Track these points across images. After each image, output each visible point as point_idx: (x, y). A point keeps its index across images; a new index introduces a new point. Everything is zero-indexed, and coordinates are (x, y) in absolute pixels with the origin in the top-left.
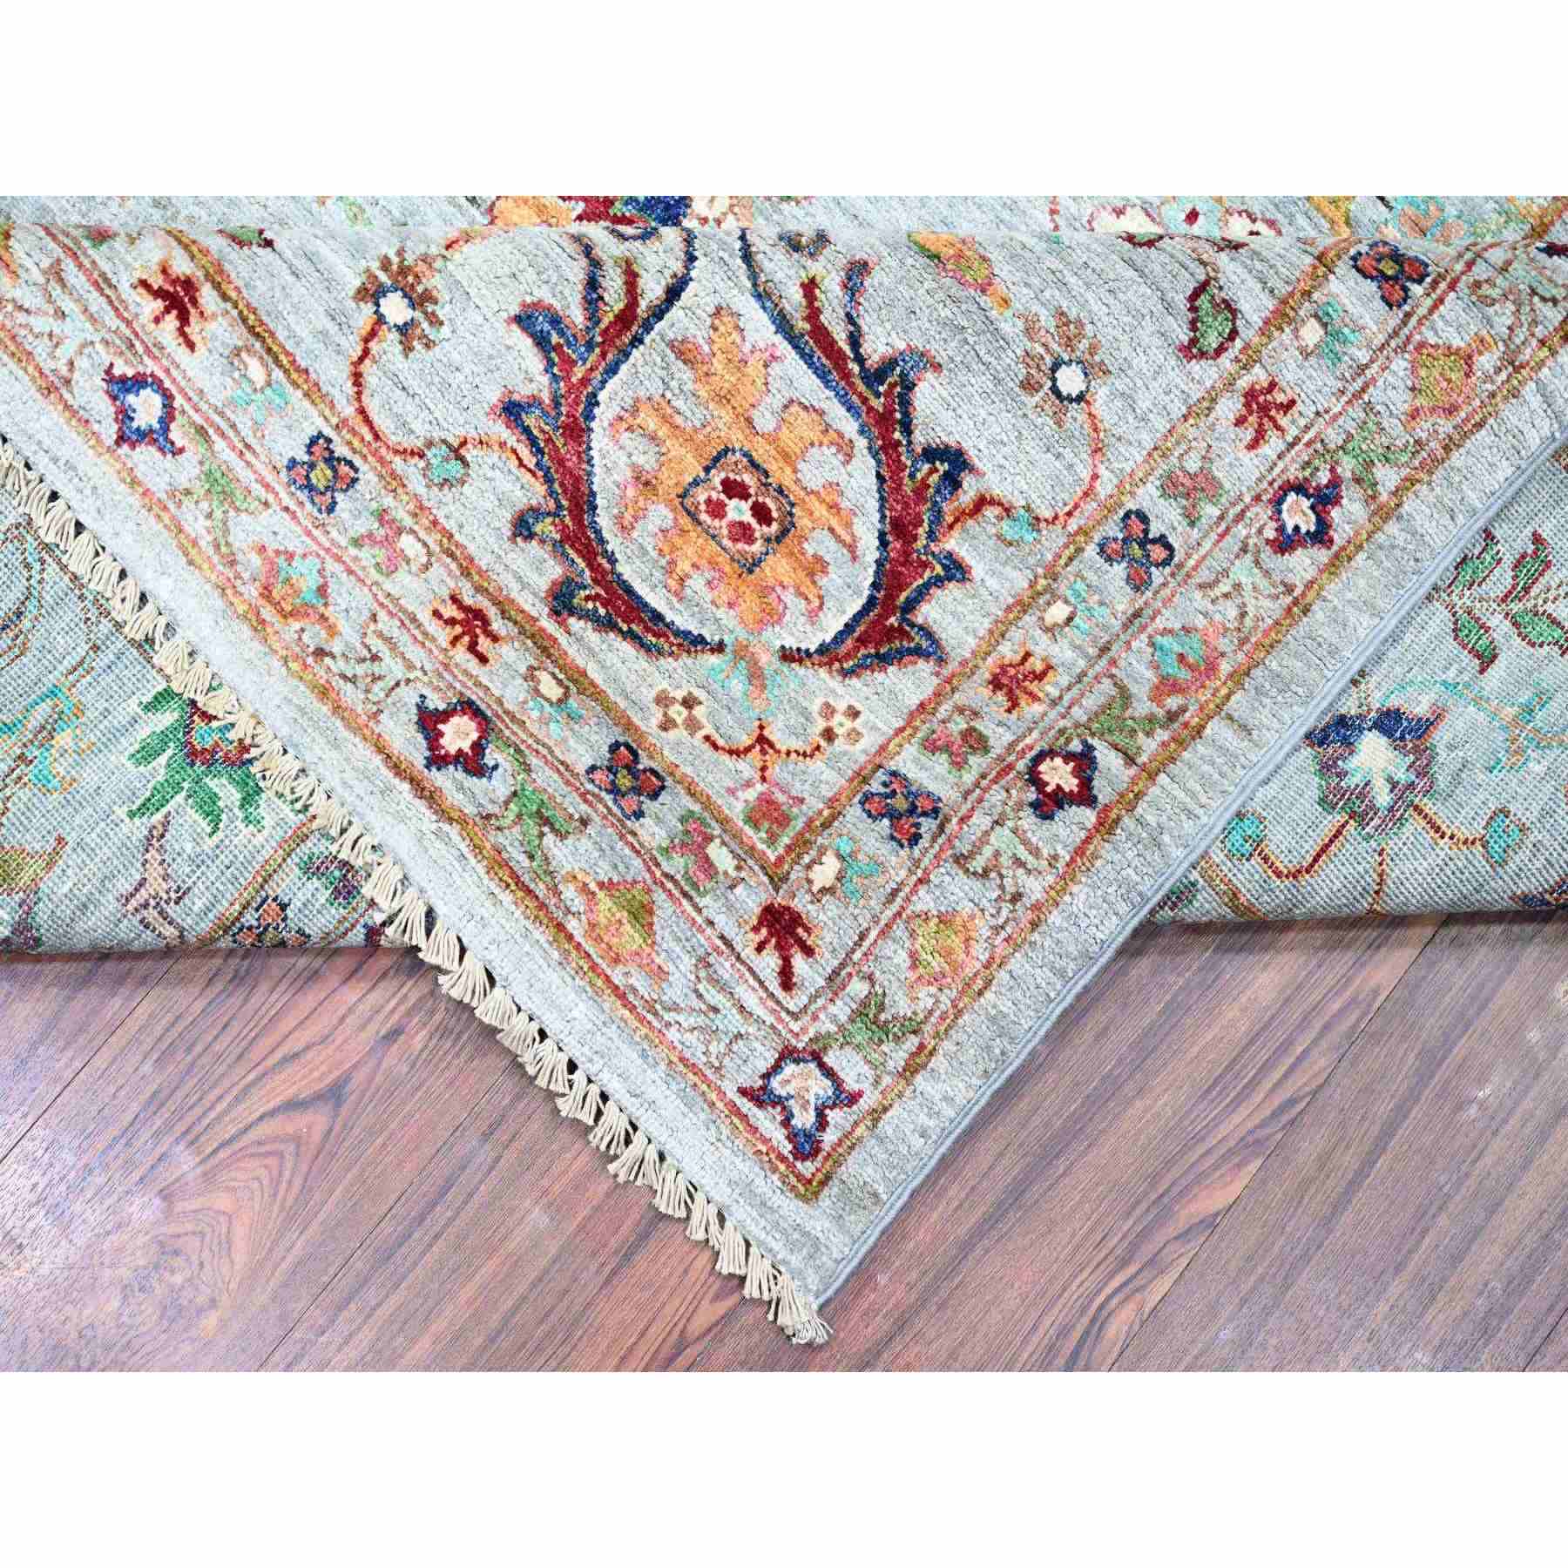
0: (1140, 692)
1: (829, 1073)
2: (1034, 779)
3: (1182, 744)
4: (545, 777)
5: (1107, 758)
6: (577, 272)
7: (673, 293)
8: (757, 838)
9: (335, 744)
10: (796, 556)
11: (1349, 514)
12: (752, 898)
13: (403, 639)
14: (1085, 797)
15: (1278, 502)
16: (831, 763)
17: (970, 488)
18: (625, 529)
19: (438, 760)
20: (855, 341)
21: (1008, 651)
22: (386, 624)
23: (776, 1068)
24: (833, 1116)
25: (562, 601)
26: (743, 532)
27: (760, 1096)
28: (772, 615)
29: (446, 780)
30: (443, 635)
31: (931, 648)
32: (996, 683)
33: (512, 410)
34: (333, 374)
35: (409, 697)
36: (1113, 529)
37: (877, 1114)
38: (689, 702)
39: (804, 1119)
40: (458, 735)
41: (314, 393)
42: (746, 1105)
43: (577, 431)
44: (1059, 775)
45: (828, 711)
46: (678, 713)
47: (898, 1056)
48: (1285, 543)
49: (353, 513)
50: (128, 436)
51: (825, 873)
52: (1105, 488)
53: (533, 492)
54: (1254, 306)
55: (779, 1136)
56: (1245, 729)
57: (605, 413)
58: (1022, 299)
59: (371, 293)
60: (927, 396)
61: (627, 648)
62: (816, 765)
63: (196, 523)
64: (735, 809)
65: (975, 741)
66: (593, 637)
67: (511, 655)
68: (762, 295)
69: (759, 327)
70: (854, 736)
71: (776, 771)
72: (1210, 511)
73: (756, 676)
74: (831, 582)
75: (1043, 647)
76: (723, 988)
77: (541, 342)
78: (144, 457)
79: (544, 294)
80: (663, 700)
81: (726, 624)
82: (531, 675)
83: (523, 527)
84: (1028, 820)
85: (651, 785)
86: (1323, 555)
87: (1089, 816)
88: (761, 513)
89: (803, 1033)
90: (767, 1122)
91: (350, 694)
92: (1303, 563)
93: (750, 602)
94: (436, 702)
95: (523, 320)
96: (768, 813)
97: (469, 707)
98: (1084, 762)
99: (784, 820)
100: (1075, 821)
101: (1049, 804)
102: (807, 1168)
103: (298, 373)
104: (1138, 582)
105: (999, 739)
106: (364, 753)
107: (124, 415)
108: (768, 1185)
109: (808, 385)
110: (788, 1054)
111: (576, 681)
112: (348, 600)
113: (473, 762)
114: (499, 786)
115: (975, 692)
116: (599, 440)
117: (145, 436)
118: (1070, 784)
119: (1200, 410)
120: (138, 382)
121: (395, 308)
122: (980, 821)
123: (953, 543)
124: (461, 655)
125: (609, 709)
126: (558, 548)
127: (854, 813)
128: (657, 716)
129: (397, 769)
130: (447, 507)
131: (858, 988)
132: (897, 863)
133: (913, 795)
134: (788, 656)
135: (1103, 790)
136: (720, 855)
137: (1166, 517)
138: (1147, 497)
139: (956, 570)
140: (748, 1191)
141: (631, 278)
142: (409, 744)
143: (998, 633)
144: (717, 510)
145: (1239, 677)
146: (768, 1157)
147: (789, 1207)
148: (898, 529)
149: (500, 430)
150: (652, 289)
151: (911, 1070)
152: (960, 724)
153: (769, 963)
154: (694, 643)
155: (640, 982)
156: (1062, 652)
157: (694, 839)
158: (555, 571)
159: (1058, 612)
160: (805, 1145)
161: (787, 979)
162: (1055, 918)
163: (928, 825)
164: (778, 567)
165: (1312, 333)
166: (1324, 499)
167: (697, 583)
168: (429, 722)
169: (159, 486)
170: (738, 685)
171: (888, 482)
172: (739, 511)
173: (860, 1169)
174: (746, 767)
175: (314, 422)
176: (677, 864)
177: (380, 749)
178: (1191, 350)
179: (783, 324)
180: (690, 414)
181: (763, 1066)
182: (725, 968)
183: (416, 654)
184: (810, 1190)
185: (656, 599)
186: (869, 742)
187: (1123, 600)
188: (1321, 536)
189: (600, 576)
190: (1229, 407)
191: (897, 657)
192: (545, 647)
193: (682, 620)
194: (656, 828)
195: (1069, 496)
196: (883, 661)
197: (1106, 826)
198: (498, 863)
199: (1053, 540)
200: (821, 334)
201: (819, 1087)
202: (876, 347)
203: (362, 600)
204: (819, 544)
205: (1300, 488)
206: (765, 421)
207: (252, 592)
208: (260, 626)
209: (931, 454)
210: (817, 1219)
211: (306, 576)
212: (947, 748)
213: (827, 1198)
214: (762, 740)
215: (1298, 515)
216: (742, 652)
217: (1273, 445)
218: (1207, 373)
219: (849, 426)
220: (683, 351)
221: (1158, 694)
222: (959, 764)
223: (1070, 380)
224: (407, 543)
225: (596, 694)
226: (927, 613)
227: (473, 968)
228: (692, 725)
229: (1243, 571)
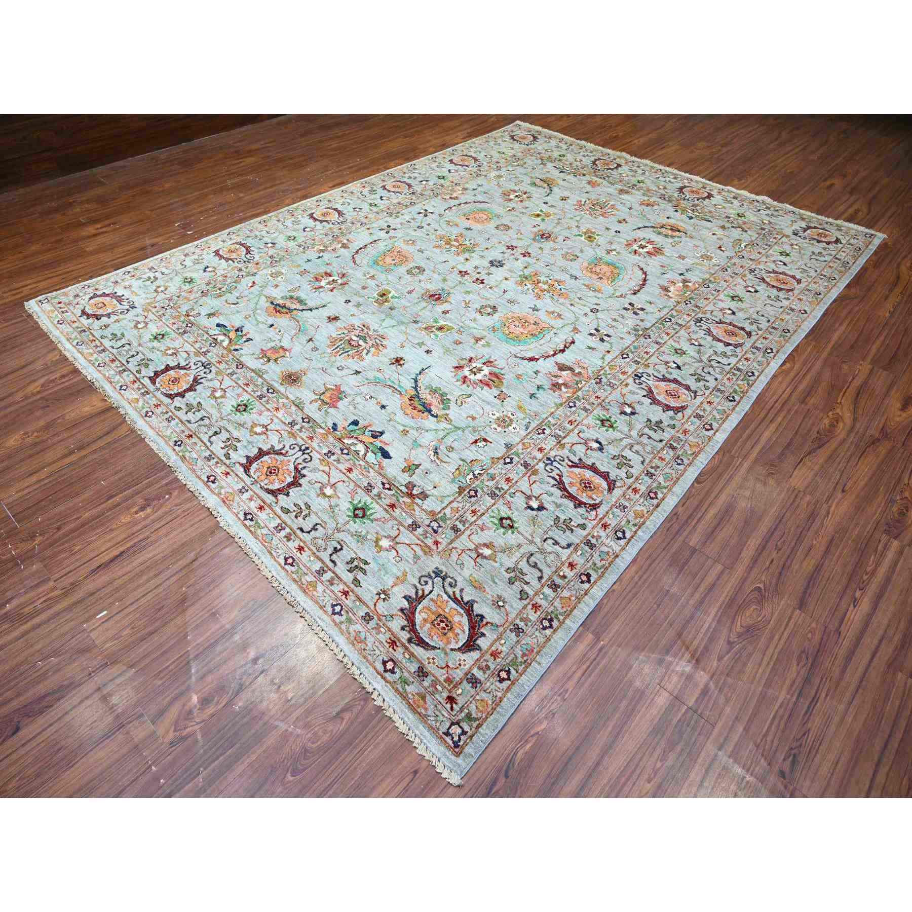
0: (519, 656)
1: (461, 727)
2: (499, 676)
3: (527, 667)
4: (406, 674)
5: (513, 671)
6: (414, 591)
7: (430, 592)
8: (446, 685)
9: (367, 668)
10: (454, 633)
11: (555, 623)
12: (445, 695)
13: (380, 646)
14: (509, 679)
15: (541, 622)
16: (461, 670)
17: (485, 621)
18: (421, 628)
19: (386, 671)
20: (462, 598)
21: (493, 648)
22: (377, 644)
23: (450, 727)
24: (462, 737)
25: (410, 641)
26: (444, 628)
27: (447, 734)
28: (449, 643)
29: (387, 675)
30: (387, 645)
31: (479, 648)
32: (492, 655)
33: (402, 610)
34: (371, 605)
35: (381, 658)
36: (512, 627)
37: (471, 737)
38: (433, 659)
39: (456, 739)
40: (390, 666)
41: (367, 606)
42: (444, 736)
43: (413, 613)
44: (504, 675)
45: (460, 660)
46: (431, 661)
47: (475, 724)
48: (544, 628)
49: (372, 624)
50: (334, 613)
51: (460, 691)
52: (510, 620)
53: (406, 623)
54: (531, 593)
55: (451, 743)
56: (539, 664)
57: (418, 610)
58: (490, 593)
59: (379, 594)
60: (475, 606)
61: (422, 649)
62: (458, 671)
63: (343, 627)
64: (442, 679)
65: (488, 667)
66: (415, 647)
67: (400, 650)
68: (446, 593)
69: (445, 597)
70: (465, 665)
71: (450, 672)
72: (529, 624)
73: (446, 654)
74: (460, 637)
75: (500, 648)
76: (440, 712)
77: (408, 600)
78: (336, 617)
79: (408, 594)
80: (428, 658)
81: (441, 644)
82: (403, 654)
83: (403, 628)
84: (498, 683)
85: (426, 675)
86: (552, 630)
87: (509, 682)
88: (447, 625)
89: (455, 719)
90: (448, 739)
91: (370, 657)
92: (548, 632)
93: (445, 641)
94: (386, 659)
95: (405, 597)
96: (448, 680)
97: (392, 660)
98: (508, 672)
99: (452, 682)
100: (506, 684)
101: (502, 680)
102: (457, 750)
103: (364, 603)
104: (518, 636)
105: (492, 667)
106: (371, 669)
107: (334, 610)
108: (449, 753)
109: (455, 606)
110: (452, 724)
111: (412, 655)
112: (370, 640)
113: (392, 671)
114: (397, 676)
115: (488, 656)
116: (417, 614)
117: (337, 613)
118: (506, 677)
119: (525, 607)
120: (336, 605)
121: (383, 596)
122: (488, 684)
123: (483, 630)
124: (391, 649)
125: (418, 660)
126: (409, 632)
127: (465, 682)
128: (427, 661)
129: (378, 673)
130: (390, 624)
131: (466, 711)
132: (473, 691)
133: (476, 679)
134: (452, 650)
135: (512, 678)
136: (439, 688)
137: (522, 625)
138: (518, 622)
139: (483, 635)
140: (445, 755)
141: (423, 591)
142: (380, 667)
143: (491, 646)
144: (439, 625)
145: (538, 653)
146: (448, 747)
147: (453, 758)
148: (472, 627)
149: (400, 613)
150: (426, 592)
151: (478, 727)
152: (484, 664)
153: (448, 706)
154: (434, 648)
155: (423, 711)
156: (504, 649)
157: (434, 684)
158: (409, 636)
159: (503, 642)
160: (456, 745)
161: (452, 708)
162: (505, 699)
163: (479, 685)
164: (450, 635)
165: (542, 596)
166: (551, 620)
167: (435, 637)
168: (384, 663)
169: (338, 621)
170: (442, 655)
171: (470, 620)
172: (443, 625)
173: (468, 750)
174: (444, 671)
175: (367, 610)
176: (431, 689)
177: (375, 669)
178: (521, 599)
179: (449, 597)
180: (434, 609)
181: (447, 727)
182: (439, 707)
183: (382, 649)
184: (458, 755)
185: (427, 640)
186: (467, 667)
187: (515, 639)
188: (551, 627)
189: (417, 637)
190: (530, 607)
191: (473, 650)
192: (407, 648)
193: (432, 644)
194: (426, 683)
195: (503, 621)
196: (470, 651)
197: (513, 683)
198: (397, 690)
199: (501, 629)
200: (456, 599)
201: (459, 731)
202: (466, 599)
203: (373, 639)
204: (458, 631)
205: (545, 619)
206: (447, 610)
207: (352, 638)
208: (353, 645)
209: (477, 615)
210: (460, 761)
211: (363, 635)
212: (482, 669)
213: (461, 756)
214: (447, 666)
215: (546, 623)
216: (443, 649)
217: (539, 613)
218: (525, 602)
219: (462, 612)
220: (432, 600)
221: (522, 657)
222: (485, 673)
223: (501, 604)
224: (382, 629)
225: (416, 657)
226: (478, 642)
227: (391, 710)
228: (434, 663)
229: (537, 633)
